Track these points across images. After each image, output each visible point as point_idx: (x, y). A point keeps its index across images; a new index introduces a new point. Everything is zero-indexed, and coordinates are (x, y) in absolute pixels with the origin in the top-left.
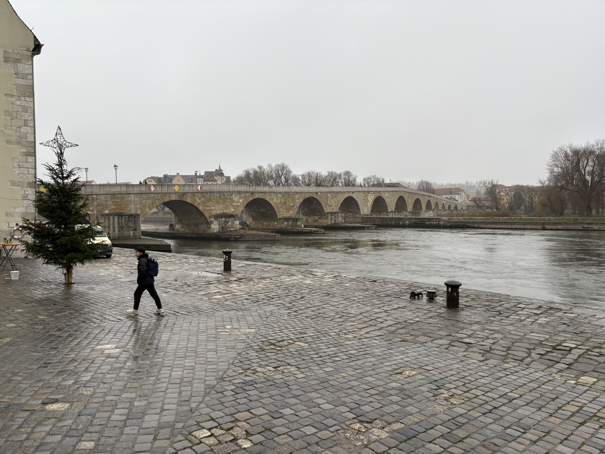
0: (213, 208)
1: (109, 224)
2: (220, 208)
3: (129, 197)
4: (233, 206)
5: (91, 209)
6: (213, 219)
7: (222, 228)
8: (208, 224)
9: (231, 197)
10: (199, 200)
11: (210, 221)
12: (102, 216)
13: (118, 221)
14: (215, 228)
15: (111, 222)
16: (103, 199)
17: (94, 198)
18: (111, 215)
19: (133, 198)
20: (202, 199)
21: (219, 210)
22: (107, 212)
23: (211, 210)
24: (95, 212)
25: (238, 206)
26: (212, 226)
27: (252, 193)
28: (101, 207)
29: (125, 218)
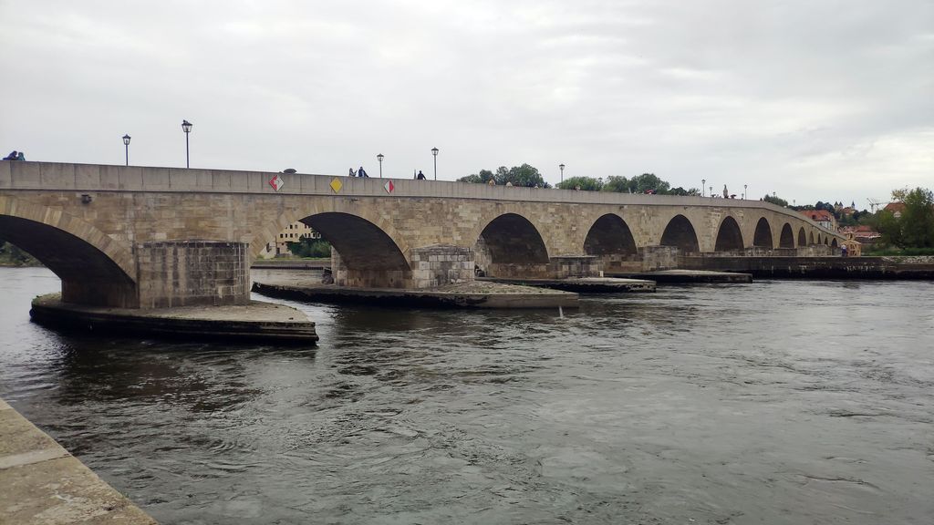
0: (418, 233)
1: (164, 267)
2: (432, 233)
3: (221, 201)
4: (459, 229)
5: (119, 227)
6: (417, 258)
7: (438, 277)
8: (407, 268)
9: (456, 210)
10: (388, 213)
11: (413, 263)
12: (147, 246)
13: (187, 259)
14: (422, 277)
15: (170, 261)
16: (151, 204)
17: (126, 200)
18: (170, 244)
19: (229, 205)
20: (395, 213)
21: (431, 237)
22: (161, 236)
23: (412, 237)
24: (131, 237)
25: (469, 229)
26: (416, 273)
27: (498, 202)
28: (146, 225)
29: (205, 252)
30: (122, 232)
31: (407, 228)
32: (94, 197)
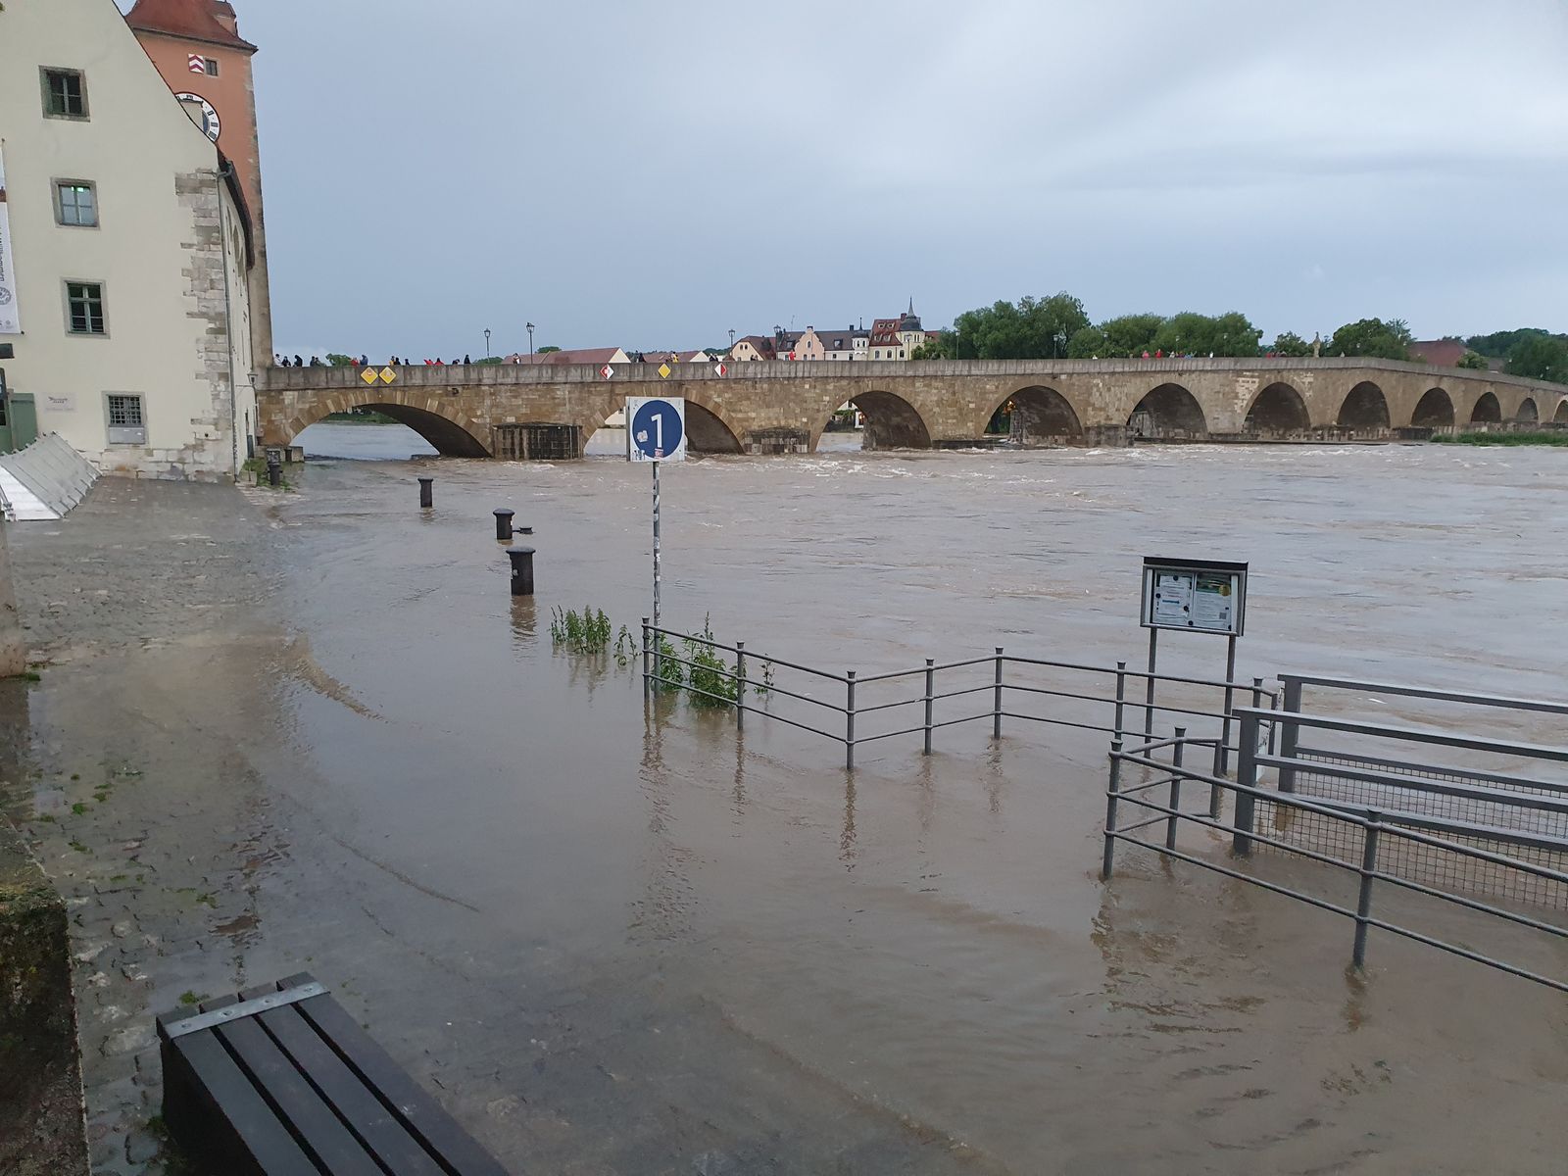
0: (753, 415)
1: (513, 444)
2: (772, 415)
4: (804, 410)
5: (479, 413)
6: (748, 440)
8: (740, 450)
9: (801, 390)
10: (719, 396)
11: (745, 444)
12: (499, 427)
13: (530, 438)
15: (517, 441)
16: (503, 394)
17: (484, 391)
18: (516, 427)
19: (566, 392)
20: (727, 395)
21: (769, 419)
22: (511, 420)
23: (746, 420)
24: (488, 420)
27: (858, 379)
28: (500, 411)
29: (542, 433)
30: (482, 416)
31: (741, 411)
32: (460, 389)
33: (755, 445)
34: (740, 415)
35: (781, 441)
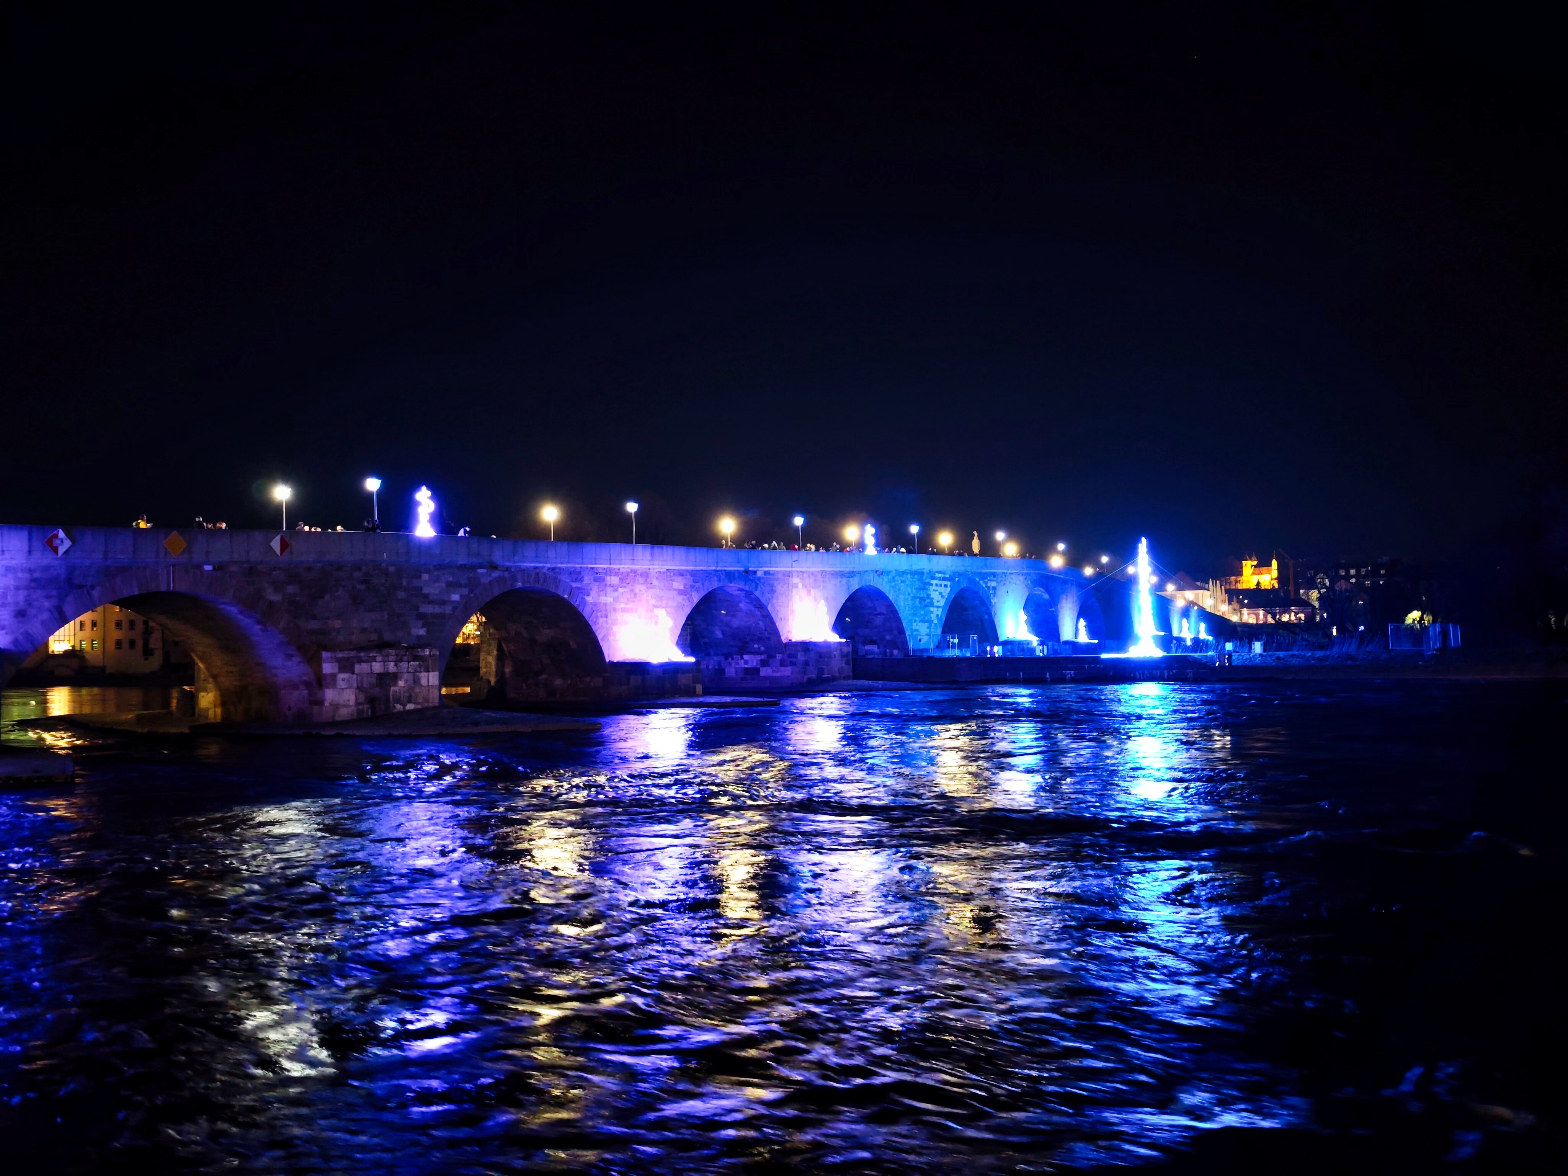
0: (337, 624)
2: (367, 623)
4: (421, 616)
7: (372, 701)
8: (320, 685)
9: (416, 583)
10: (278, 590)
11: (324, 676)
14: (342, 702)
20: (290, 589)
23: (326, 631)
25: (442, 616)
26: (330, 695)
31: (314, 617)
33: (341, 676)
34: (314, 625)
35: (392, 668)
